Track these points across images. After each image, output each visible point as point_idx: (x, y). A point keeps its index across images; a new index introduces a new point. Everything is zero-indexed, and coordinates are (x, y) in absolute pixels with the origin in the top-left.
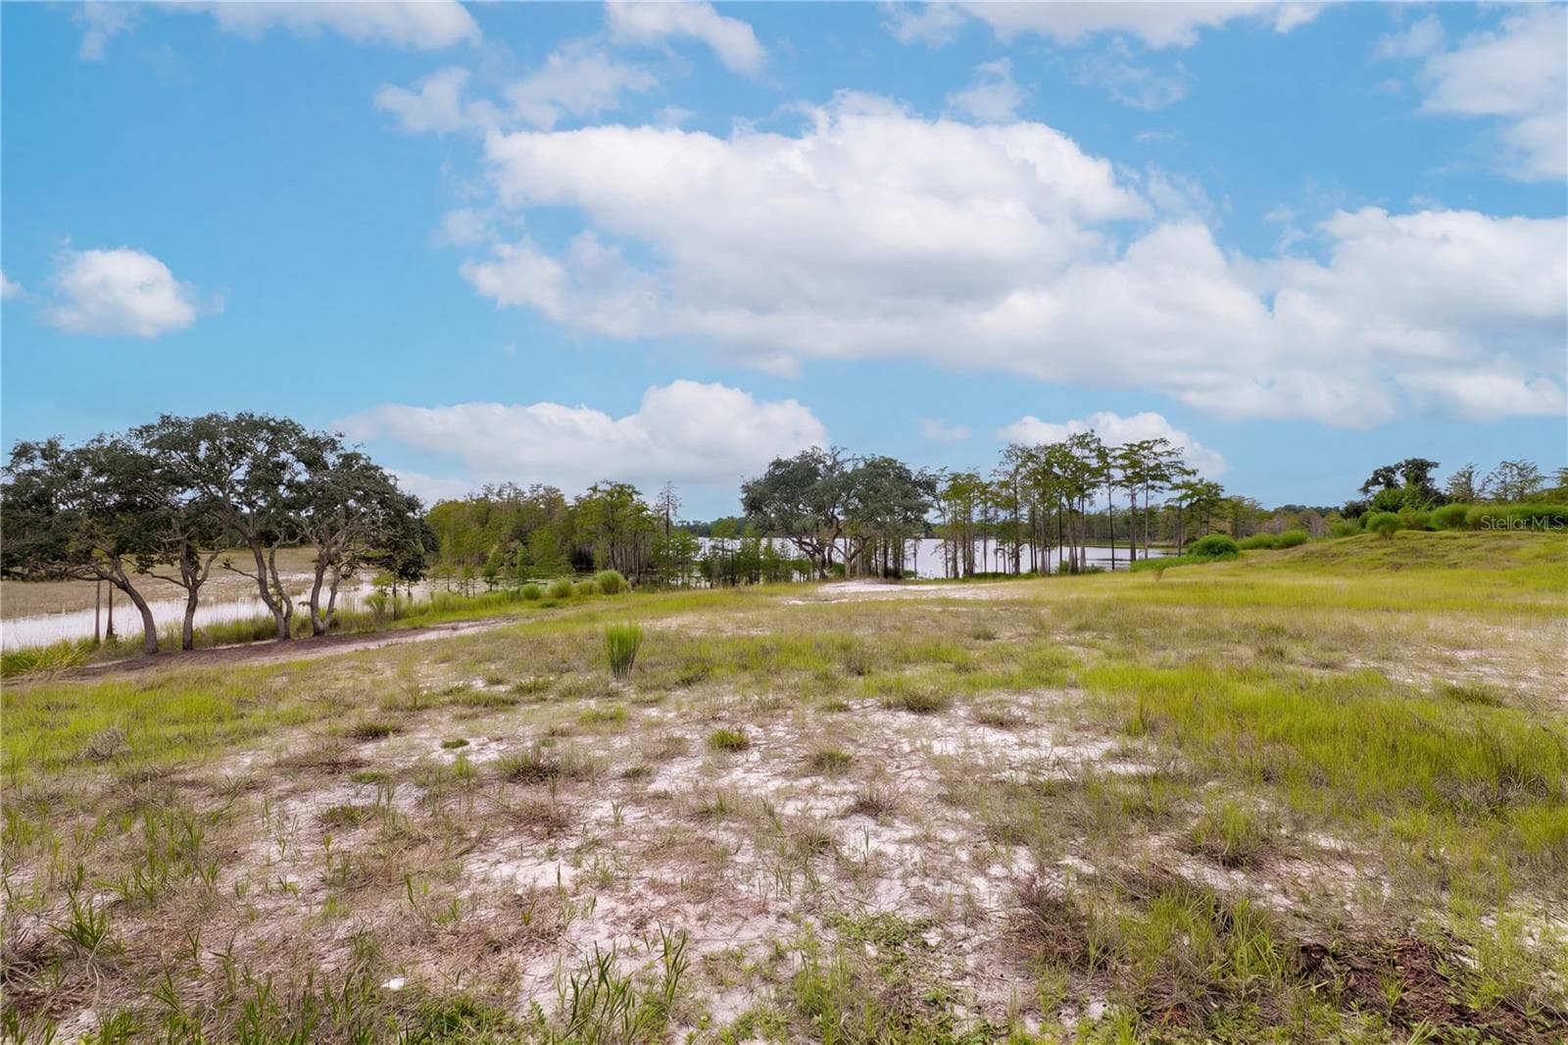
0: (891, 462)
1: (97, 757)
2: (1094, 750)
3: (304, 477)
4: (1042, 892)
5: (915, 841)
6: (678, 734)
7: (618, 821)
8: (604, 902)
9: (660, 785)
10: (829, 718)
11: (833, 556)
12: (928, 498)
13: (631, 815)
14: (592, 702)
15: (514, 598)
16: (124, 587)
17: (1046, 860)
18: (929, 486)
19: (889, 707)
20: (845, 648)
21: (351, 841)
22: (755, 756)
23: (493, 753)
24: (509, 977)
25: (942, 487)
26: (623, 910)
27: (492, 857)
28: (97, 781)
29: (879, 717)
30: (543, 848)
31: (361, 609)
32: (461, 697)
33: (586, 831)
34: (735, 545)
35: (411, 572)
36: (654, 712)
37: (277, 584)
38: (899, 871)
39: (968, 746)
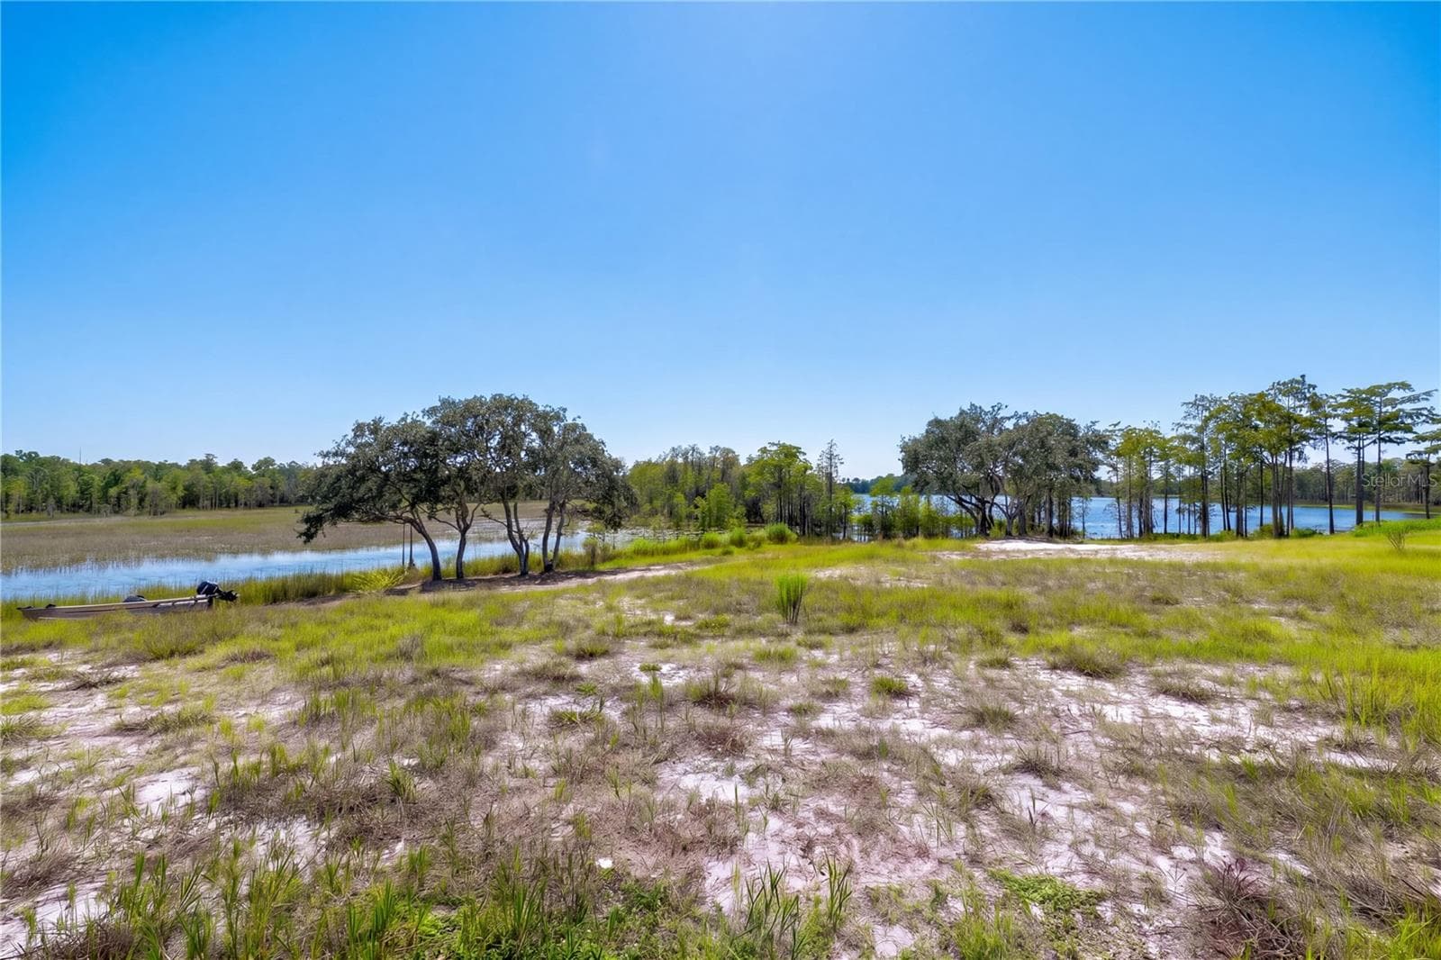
0: (1054, 419)
1: (405, 655)
2: (1311, 734)
3: (536, 444)
4: (1240, 885)
5: (1087, 808)
6: (842, 676)
7: (787, 752)
8: (775, 823)
9: (825, 721)
10: (992, 673)
11: (994, 514)
12: (1100, 456)
13: (798, 745)
14: (764, 641)
15: (694, 546)
16: (421, 531)
17: (1248, 850)
18: (1100, 442)
19: (1054, 667)
20: (1009, 606)
21: (572, 742)
22: (915, 704)
23: (680, 679)
24: (695, 875)
25: (1114, 443)
26: (791, 831)
27: (680, 767)
28: (405, 672)
29: (1044, 676)
30: (721, 765)
31: (579, 550)
32: (656, 629)
33: (757, 756)
34: (897, 501)
35: (615, 523)
36: (818, 654)
37: (519, 531)
38: (1069, 837)
39: (1147, 715)
